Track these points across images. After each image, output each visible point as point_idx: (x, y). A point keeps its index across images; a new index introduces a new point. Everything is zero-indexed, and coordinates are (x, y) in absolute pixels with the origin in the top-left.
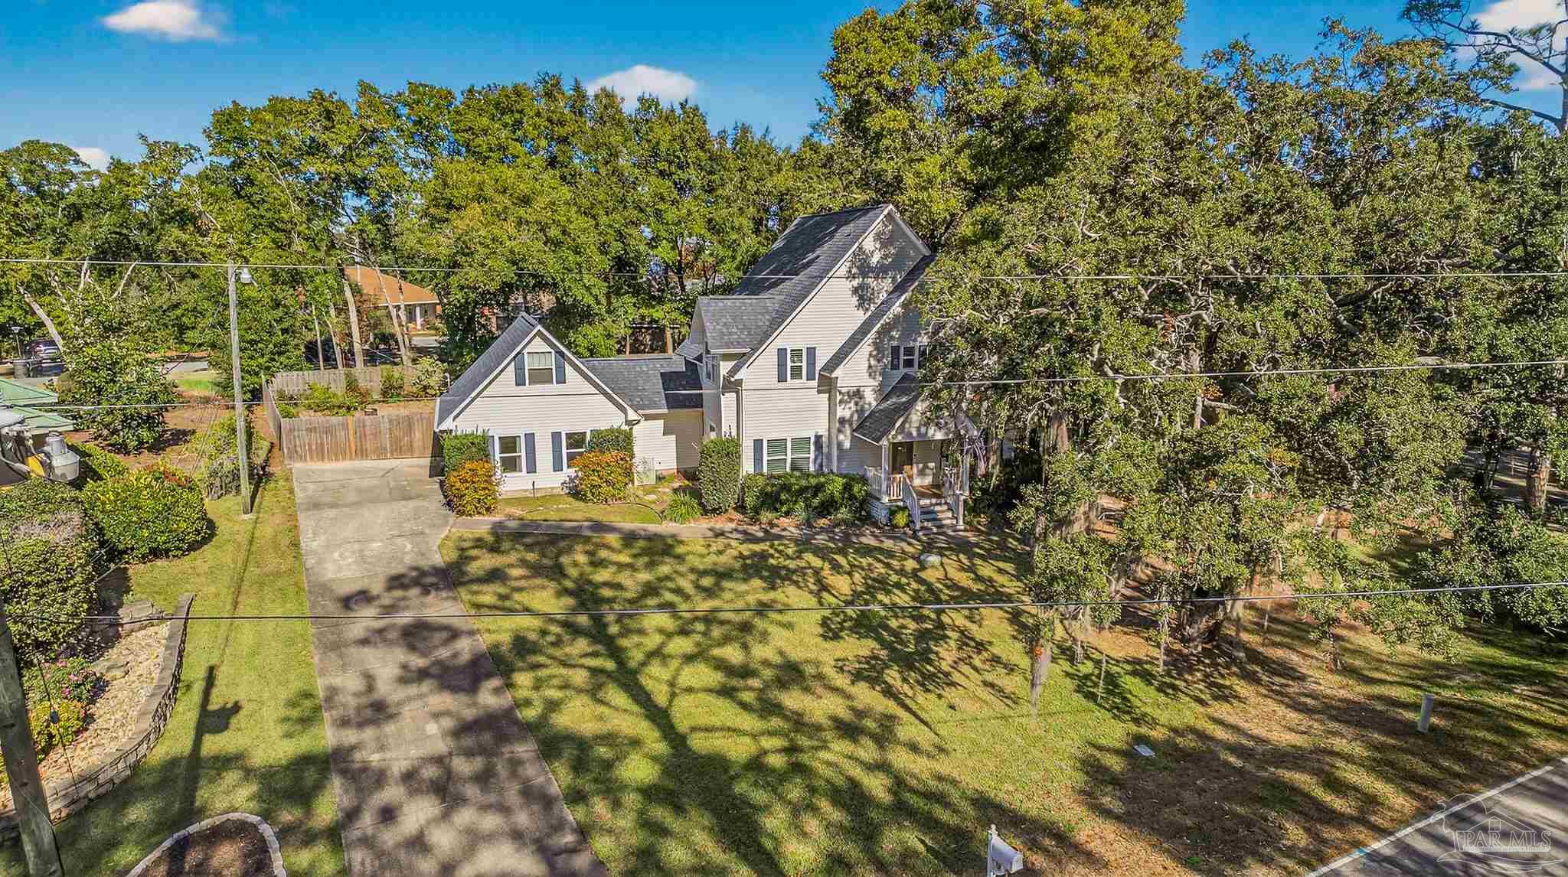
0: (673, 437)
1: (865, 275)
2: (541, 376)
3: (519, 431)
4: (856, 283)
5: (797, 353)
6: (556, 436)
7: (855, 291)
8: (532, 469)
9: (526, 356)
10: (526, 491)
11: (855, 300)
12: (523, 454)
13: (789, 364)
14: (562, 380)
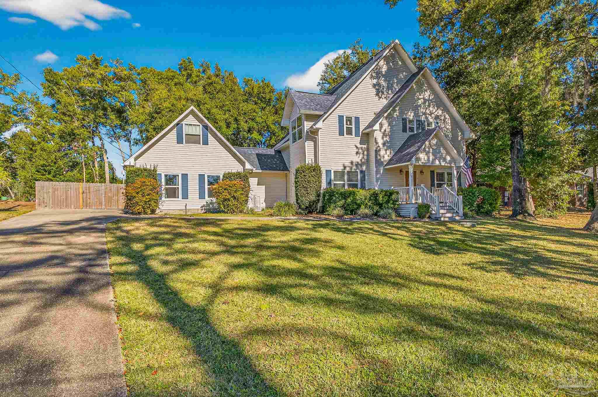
0: (263, 187)
1: (378, 78)
2: (193, 139)
3: (179, 172)
4: (375, 81)
5: (349, 119)
6: (201, 177)
7: (374, 86)
8: (185, 196)
9: (184, 125)
10: (180, 210)
11: (374, 91)
12: (180, 187)
13: (345, 126)
14: (206, 143)
